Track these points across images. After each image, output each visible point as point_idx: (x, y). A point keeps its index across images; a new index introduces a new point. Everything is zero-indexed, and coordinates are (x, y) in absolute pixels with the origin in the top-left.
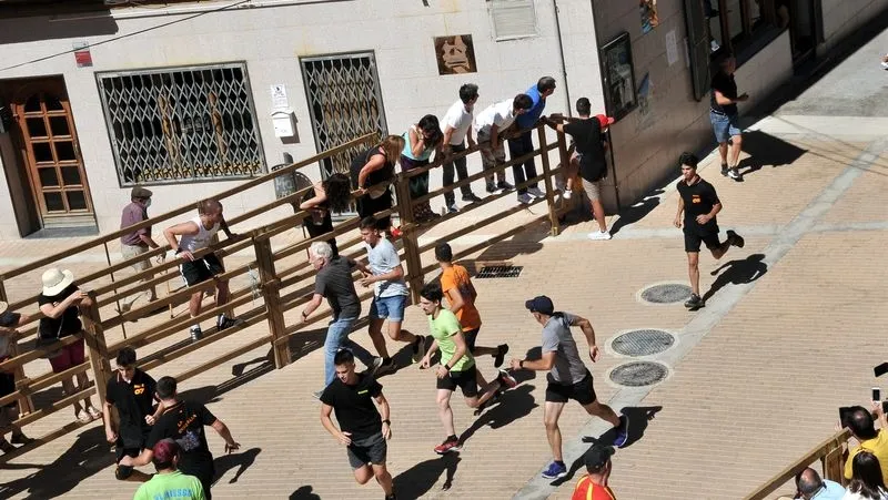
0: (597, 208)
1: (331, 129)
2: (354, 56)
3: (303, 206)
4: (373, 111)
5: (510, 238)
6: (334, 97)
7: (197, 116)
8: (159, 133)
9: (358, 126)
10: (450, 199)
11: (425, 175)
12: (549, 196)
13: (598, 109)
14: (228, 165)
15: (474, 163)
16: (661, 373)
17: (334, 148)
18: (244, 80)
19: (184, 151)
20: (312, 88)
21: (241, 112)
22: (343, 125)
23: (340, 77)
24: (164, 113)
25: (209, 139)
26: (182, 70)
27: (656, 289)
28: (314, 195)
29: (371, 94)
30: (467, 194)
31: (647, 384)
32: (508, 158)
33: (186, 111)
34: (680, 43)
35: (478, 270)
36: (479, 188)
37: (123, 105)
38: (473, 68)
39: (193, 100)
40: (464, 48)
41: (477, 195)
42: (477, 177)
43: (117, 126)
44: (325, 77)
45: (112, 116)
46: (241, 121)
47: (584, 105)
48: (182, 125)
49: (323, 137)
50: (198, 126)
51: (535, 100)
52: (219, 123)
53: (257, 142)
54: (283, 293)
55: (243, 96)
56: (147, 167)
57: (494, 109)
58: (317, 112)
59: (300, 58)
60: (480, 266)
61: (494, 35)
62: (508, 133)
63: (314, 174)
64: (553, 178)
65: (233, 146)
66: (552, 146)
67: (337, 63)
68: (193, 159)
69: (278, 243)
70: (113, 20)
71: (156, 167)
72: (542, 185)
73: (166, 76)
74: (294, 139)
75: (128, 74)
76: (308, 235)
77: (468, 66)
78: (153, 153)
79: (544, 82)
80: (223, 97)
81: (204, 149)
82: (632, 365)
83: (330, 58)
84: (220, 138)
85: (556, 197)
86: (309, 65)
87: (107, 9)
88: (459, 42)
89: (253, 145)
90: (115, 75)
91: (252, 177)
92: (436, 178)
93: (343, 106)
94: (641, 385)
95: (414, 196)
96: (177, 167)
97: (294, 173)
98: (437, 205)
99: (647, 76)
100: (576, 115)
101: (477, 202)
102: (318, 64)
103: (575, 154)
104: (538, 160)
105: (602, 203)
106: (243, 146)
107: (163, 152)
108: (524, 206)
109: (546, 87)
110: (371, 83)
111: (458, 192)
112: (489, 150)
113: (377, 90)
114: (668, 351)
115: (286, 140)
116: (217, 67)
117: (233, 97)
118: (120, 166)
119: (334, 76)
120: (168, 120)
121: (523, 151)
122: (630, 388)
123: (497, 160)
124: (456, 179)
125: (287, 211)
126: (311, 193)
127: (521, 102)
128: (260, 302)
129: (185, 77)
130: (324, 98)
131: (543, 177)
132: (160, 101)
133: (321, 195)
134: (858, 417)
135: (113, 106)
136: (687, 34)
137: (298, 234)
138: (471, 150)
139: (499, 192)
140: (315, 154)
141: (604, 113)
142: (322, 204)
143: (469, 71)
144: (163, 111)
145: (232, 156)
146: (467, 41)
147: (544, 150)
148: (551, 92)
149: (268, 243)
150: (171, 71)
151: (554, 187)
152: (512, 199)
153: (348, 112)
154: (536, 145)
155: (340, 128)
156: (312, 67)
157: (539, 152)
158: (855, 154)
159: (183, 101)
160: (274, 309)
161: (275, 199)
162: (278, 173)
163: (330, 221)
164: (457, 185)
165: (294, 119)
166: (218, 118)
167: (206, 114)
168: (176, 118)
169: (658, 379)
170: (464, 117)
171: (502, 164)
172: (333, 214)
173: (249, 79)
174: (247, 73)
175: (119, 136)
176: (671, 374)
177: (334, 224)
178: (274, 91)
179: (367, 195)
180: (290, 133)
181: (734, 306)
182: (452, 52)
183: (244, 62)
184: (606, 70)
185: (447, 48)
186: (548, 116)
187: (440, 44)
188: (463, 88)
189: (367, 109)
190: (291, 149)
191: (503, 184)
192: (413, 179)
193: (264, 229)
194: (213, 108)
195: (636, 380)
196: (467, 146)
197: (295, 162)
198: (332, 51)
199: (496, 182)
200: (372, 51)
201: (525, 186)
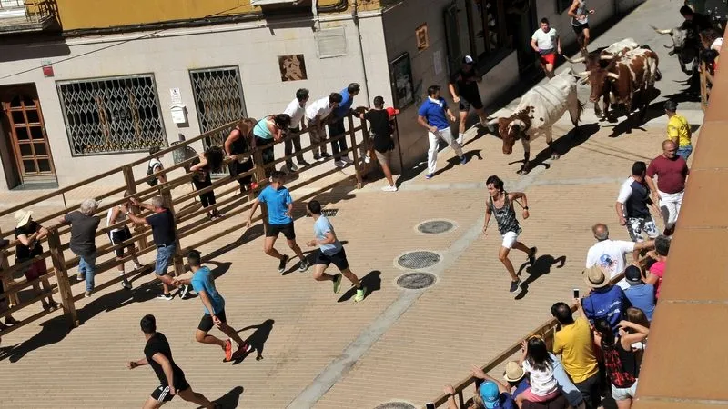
0: (386, 170)
1: (210, 118)
2: (225, 69)
3: (191, 169)
4: (238, 105)
5: (329, 191)
6: (212, 96)
7: (122, 110)
8: (97, 121)
9: (228, 116)
12: (355, 162)
13: (388, 104)
14: (142, 142)
15: (305, 140)
16: (431, 280)
17: (212, 130)
18: (153, 85)
19: (113, 133)
20: (197, 91)
21: (151, 107)
22: (219, 115)
23: (216, 83)
24: (100, 107)
25: (130, 125)
26: (112, 79)
27: (428, 224)
28: (199, 162)
29: (237, 94)
30: (301, 161)
31: (422, 287)
32: (328, 137)
33: (115, 106)
34: (443, 59)
36: (309, 157)
37: (74, 102)
38: (304, 77)
39: (119, 99)
40: (298, 63)
41: (307, 161)
42: (307, 149)
43: (70, 116)
44: (206, 83)
45: (67, 109)
46: (151, 112)
47: (379, 101)
48: (112, 116)
49: (205, 123)
50: (123, 116)
51: (345, 98)
52: (136, 114)
53: (161, 126)
55: (152, 96)
56: (89, 144)
57: (318, 105)
58: (201, 106)
59: (189, 71)
61: (318, 55)
62: (328, 120)
63: (199, 148)
64: (358, 150)
65: (145, 130)
66: (358, 129)
67: (214, 73)
68: (119, 138)
69: (176, 194)
70: (67, 46)
71: (96, 143)
72: (351, 155)
73: (102, 83)
74: (186, 125)
75: (77, 81)
76: (195, 188)
77: (301, 75)
78: (93, 134)
79: (352, 86)
80: (139, 97)
81: (126, 131)
82: (411, 275)
83: (209, 70)
84: (137, 124)
85: (360, 163)
86: (195, 76)
87: (64, 39)
88: (295, 58)
89: (159, 128)
90: (69, 83)
92: (279, 150)
93: (218, 103)
94: (418, 288)
95: (266, 162)
96: (109, 143)
97: (186, 147)
99: (421, 81)
100: (373, 107)
101: (308, 166)
102: (201, 75)
103: (371, 133)
104: (348, 138)
105: (390, 167)
106: (152, 129)
107: (100, 133)
108: (339, 168)
109: (354, 90)
110: (237, 87)
112: (315, 131)
113: (241, 93)
114: (436, 265)
115: (180, 125)
116: (135, 77)
117: (145, 97)
118: (72, 143)
119: (212, 82)
120: (103, 112)
121: (338, 132)
122: (410, 290)
123: (321, 138)
124: (293, 151)
125: (181, 172)
126: (197, 160)
127: (335, 98)
129: (114, 84)
130: (206, 97)
131: (351, 149)
132: (98, 99)
133: (204, 161)
134: (561, 309)
135: (67, 103)
136: (448, 53)
137: (188, 188)
138: (303, 131)
139: (322, 159)
140: (200, 134)
141: (393, 106)
142: (205, 168)
143: (302, 79)
145: (145, 136)
146: (300, 58)
147: (352, 131)
148: (357, 93)
149: (169, 193)
150: (105, 80)
151: (359, 156)
152: (331, 164)
153: (221, 106)
154: (347, 128)
155: (216, 117)
156: (197, 76)
157: (349, 132)
159: (113, 99)
161: (173, 165)
162: (175, 147)
163: (210, 179)
164: (293, 155)
165: (185, 111)
166: (136, 110)
167: (128, 108)
168: (108, 111)
169: (429, 284)
170: (298, 110)
171: (324, 140)
172: (211, 174)
173: (156, 85)
174: (154, 81)
175: (71, 123)
176: (438, 281)
177: (212, 181)
178: (172, 92)
179: (236, 161)
180: (183, 121)
182: (290, 66)
183: (153, 73)
184: (394, 79)
185: (287, 63)
186: (354, 108)
187: (282, 60)
188: (299, 91)
189: (234, 105)
190: (184, 131)
191: (324, 154)
192: (265, 151)
194: (133, 104)
195: (416, 285)
196: (301, 129)
197: (187, 139)
198: (211, 66)
199: (320, 152)
200: (237, 66)
201: (339, 155)
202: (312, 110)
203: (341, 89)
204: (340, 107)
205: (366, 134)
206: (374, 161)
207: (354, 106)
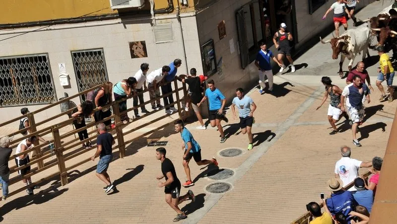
0: (198, 115)
1: (84, 82)
2: (95, 51)
3: (72, 115)
4: (103, 74)
5: (162, 129)
6: (86, 68)
7: (27, 77)
8: (11, 84)
9: (96, 81)
10: (136, 112)
11: (125, 102)
12: (179, 111)
14: (40, 98)
15: (146, 96)
16: (228, 187)
17: (86, 90)
18: (47, 61)
19: (21, 92)
20: (76, 64)
21: (46, 75)
22: (90, 80)
23: (88, 60)
24: (13, 76)
25: (32, 87)
26: (20, 57)
27: (226, 151)
28: (77, 111)
29: (102, 67)
31: (222, 192)
32: (161, 94)
33: (22, 75)
34: (235, 44)
35: (149, 143)
36: (149, 107)
38: (146, 55)
39: (25, 70)
40: (142, 46)
41: (148, 110)
42: (148, 102)
44: (82, 60)
46: (46, 79)
47: (194, 71)
48: (20, 81)
49: (81, 86)
50: (27, 81)
51: (172, 69)
52: (36, 80)
53: (53, 88)
54: (64, 153)
55: (47, 68)
56: (6, 99)
57: (154, 74)
58: (78, 75)
59: (71, 51)
60: (149, 141)
61: (155, 40)
63: (77, 102)
64: (181, 103)
65: (42, 90)
66: (180, 89)
67: (87, 53)
68: (25, 95)
69: (62, 131)
71: (10, 99)
72: (176, 106)
73: (14, 60)
74: (69, 87)
76: (75, 128)
77: (143, 54)
78: (8, 93)
79: (177, 61)
80: (38, 69)
81: (30, 91)
82: (216, 184)
83: (84, 51)
84: (37, 87)
85: (182, 111)
86: (75, 55)
88: (140, 44)
89: (51, 89)
91: (51, 103)
92: (130, 103)
93: (90, 72)
94: (220, 192)
95: (121, 111)
96: (18, 99)
97: (69, 101)
98: (131, 114)
99: (221, 58)
101: (148, 113)
102: (79, 54)
103: (189, 92)
104: (174, 95)
106: (47, 90)
107: (13, 92)
108: (168, 115)
109: (177, 63)
110: (102, 62)
111: (140, 109)
112: (153, 91)
113: (104, 66)
114: (231, 178)
115: (65, 87)
116: (35, 55)
117: (42, 68)
119: (86, 59)
120: (14, 79)
121: (168, 91)
122: (215, 194)
123: (157, 95)
124: (139, 103)
125: (66, 118)
126: (76, 110)
127: (166, 69)
128: (55, 157)
129: (22, 60)
130: (82, 69)
131: (176, 102)
132: (11, 70)
134: (314, 207)
136: (239, 40)
137: (71, 128)
138: (145, 91)
139: (158, 109)
140: (78, 93)
141: (203, 75)
142: (81, 115)
143: (144, 57)
144: (13, 75)
145: (42, 94)
146: (143, 43)
147: (177, 90)
148: (179, 66)
149: (58, 132)
150: (16, 57)
151: (181, 107)
152: (163, 112)
153: (92, 75)
154: (173, 88)
155: (88, 82)
157: (174, 92)
158: (312, 92)
159: (21, 70)
160: (61, 160)
161: (60, 113)
162: (62, 101)
163: (85, 122)
164: (139, 106)
165: (69, 77)
166: (36, 77)
167: (31, 76)
168: (18, 78)
169: (227, 190)
170: (142, 77)
171: (159, 97)
172: (85, 119)
173: (49, 61)
174: (48, 58)
176: (233, 187)
177: (86, 123)
178: (60, 65)
179: (101, 111)
180: (67, 84)
181: (259, 158)
182: (137, 48)
183: (47, 53)
184: (203, 56)
185: (134, 46)
186: (178, 76)
187: (132, 45)
188: (142, 65)
189: (100, 74)
190: (68, 91)
191: (159, 106)
192: (120, 104)
193: (56, 125)
194: (34, 73)
195: (218, 190)
196: (144, 89)
197: (69, 96)
198: (85, 48)
199: (156, 105)
200: (102, 48)
201: (169, 106)
202: (151, 77)
203: (169, 63)
204: (169, 74)
205: (186, 92)
206: (191, 110)
207: (178, 74)
